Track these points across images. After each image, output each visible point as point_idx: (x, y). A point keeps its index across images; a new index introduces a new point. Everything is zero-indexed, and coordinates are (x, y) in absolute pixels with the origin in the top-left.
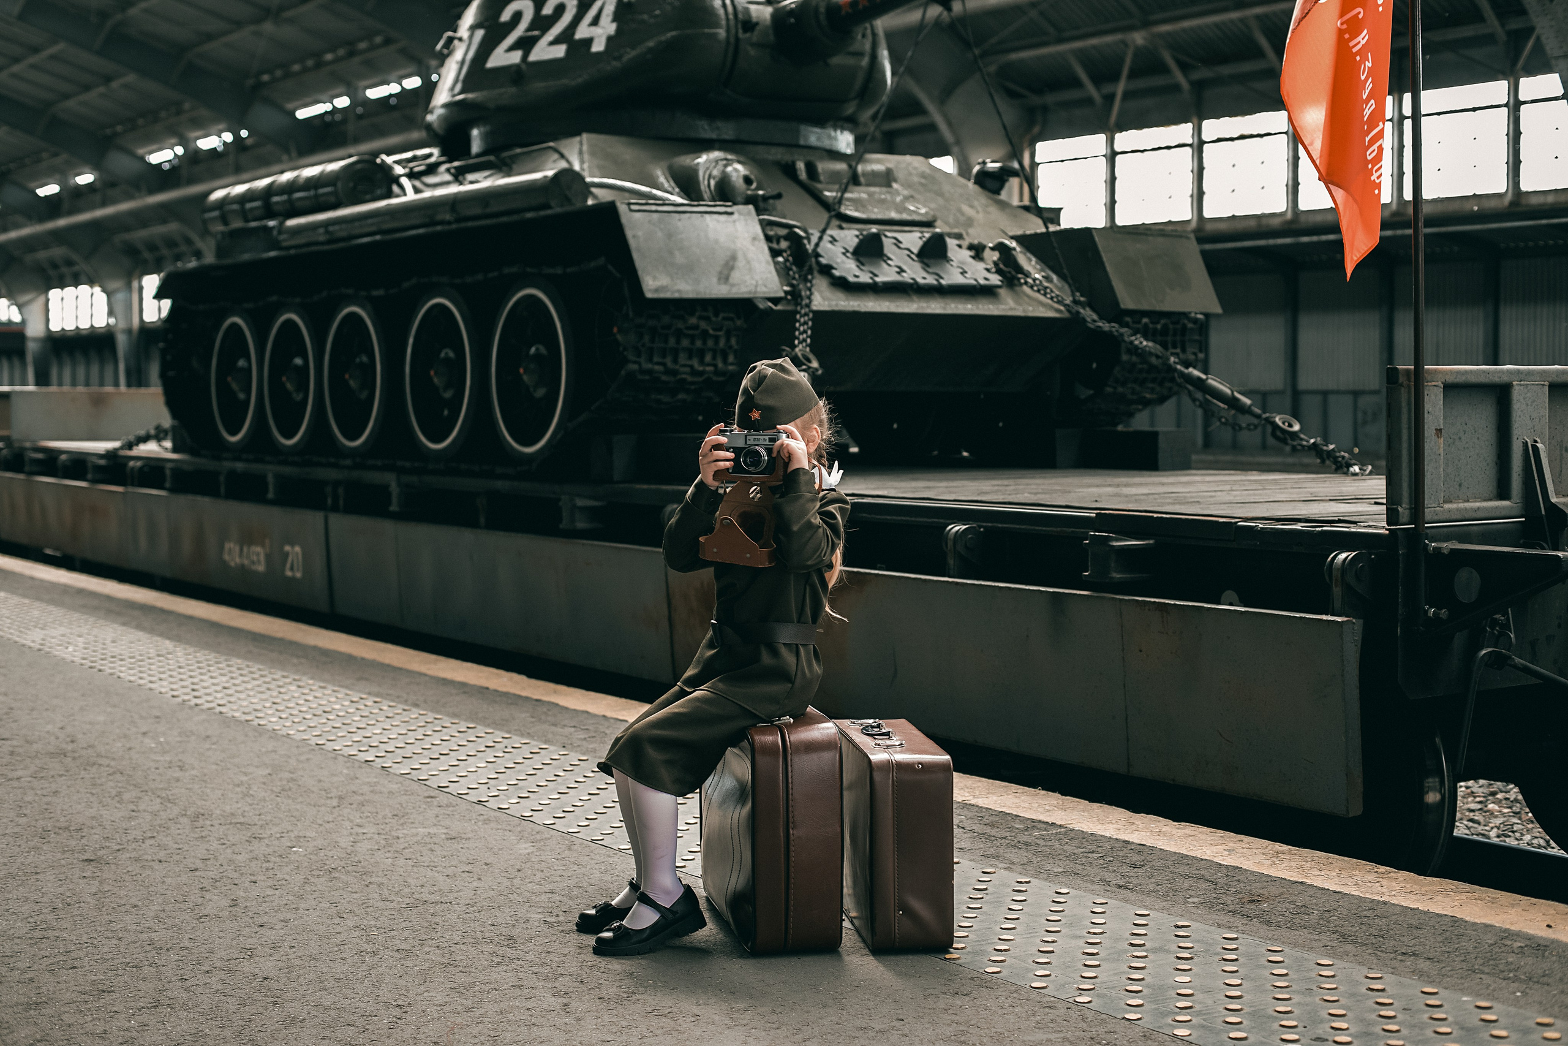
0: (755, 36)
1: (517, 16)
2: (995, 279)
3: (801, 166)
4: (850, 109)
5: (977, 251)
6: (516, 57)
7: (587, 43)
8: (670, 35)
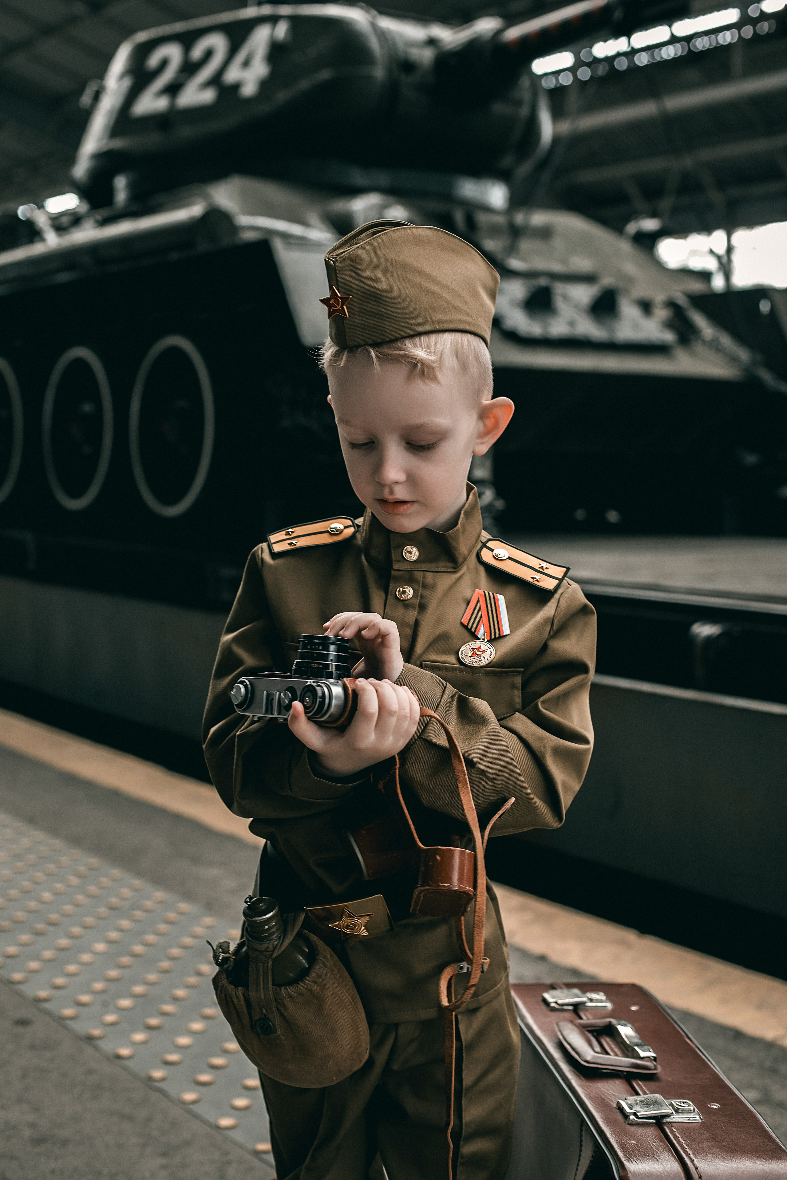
0: (415, 78)
1: (164, 63)
2: (669, 337)
3: (459, 217)
4: (507, 161)
5: (646, 307)
6: (162, 104)
7: (236, 87)
8: (325, 75)
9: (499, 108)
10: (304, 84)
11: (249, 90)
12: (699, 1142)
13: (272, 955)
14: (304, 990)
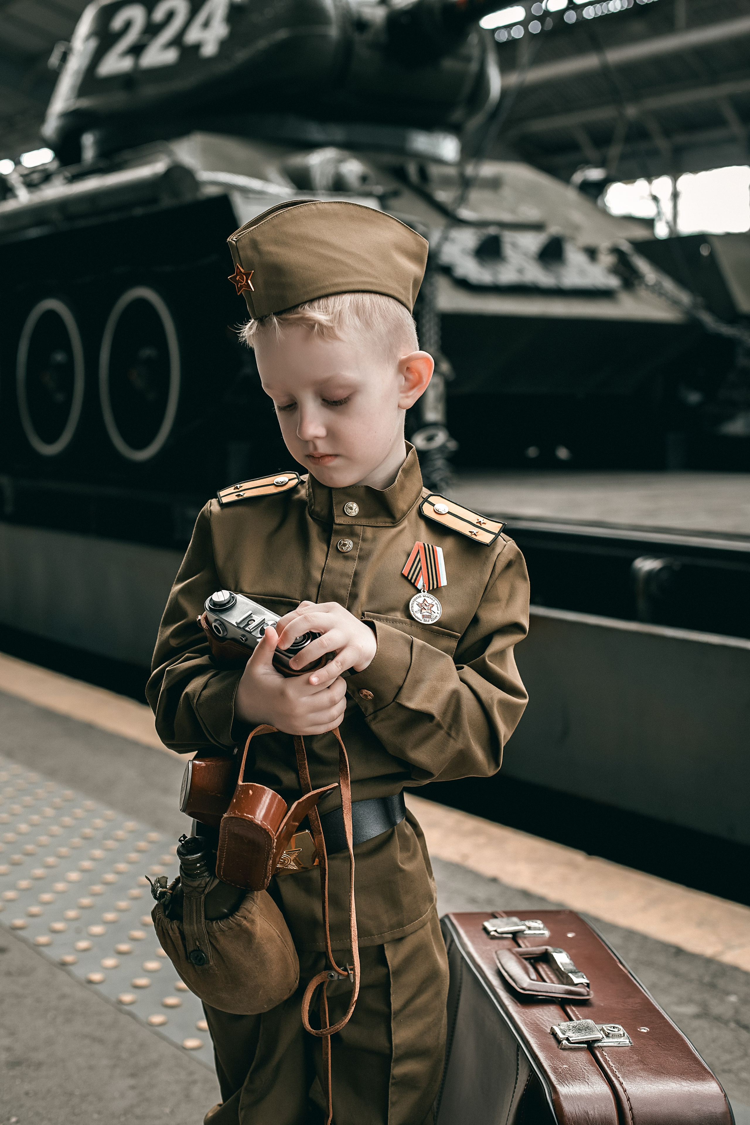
0: (368, 36)
1: (128, 25)
2: (614, 282)
3: (412, 170)
4: (457, 115)
5: (592, 253)
6: (126, 64)
7: (197, 47)
8: (282, 34)
9: (449, 64)
10: (262, 44)
11: (209, 50)
12: (628, 1066)
13: (204, 891)
14: (234, 924)
